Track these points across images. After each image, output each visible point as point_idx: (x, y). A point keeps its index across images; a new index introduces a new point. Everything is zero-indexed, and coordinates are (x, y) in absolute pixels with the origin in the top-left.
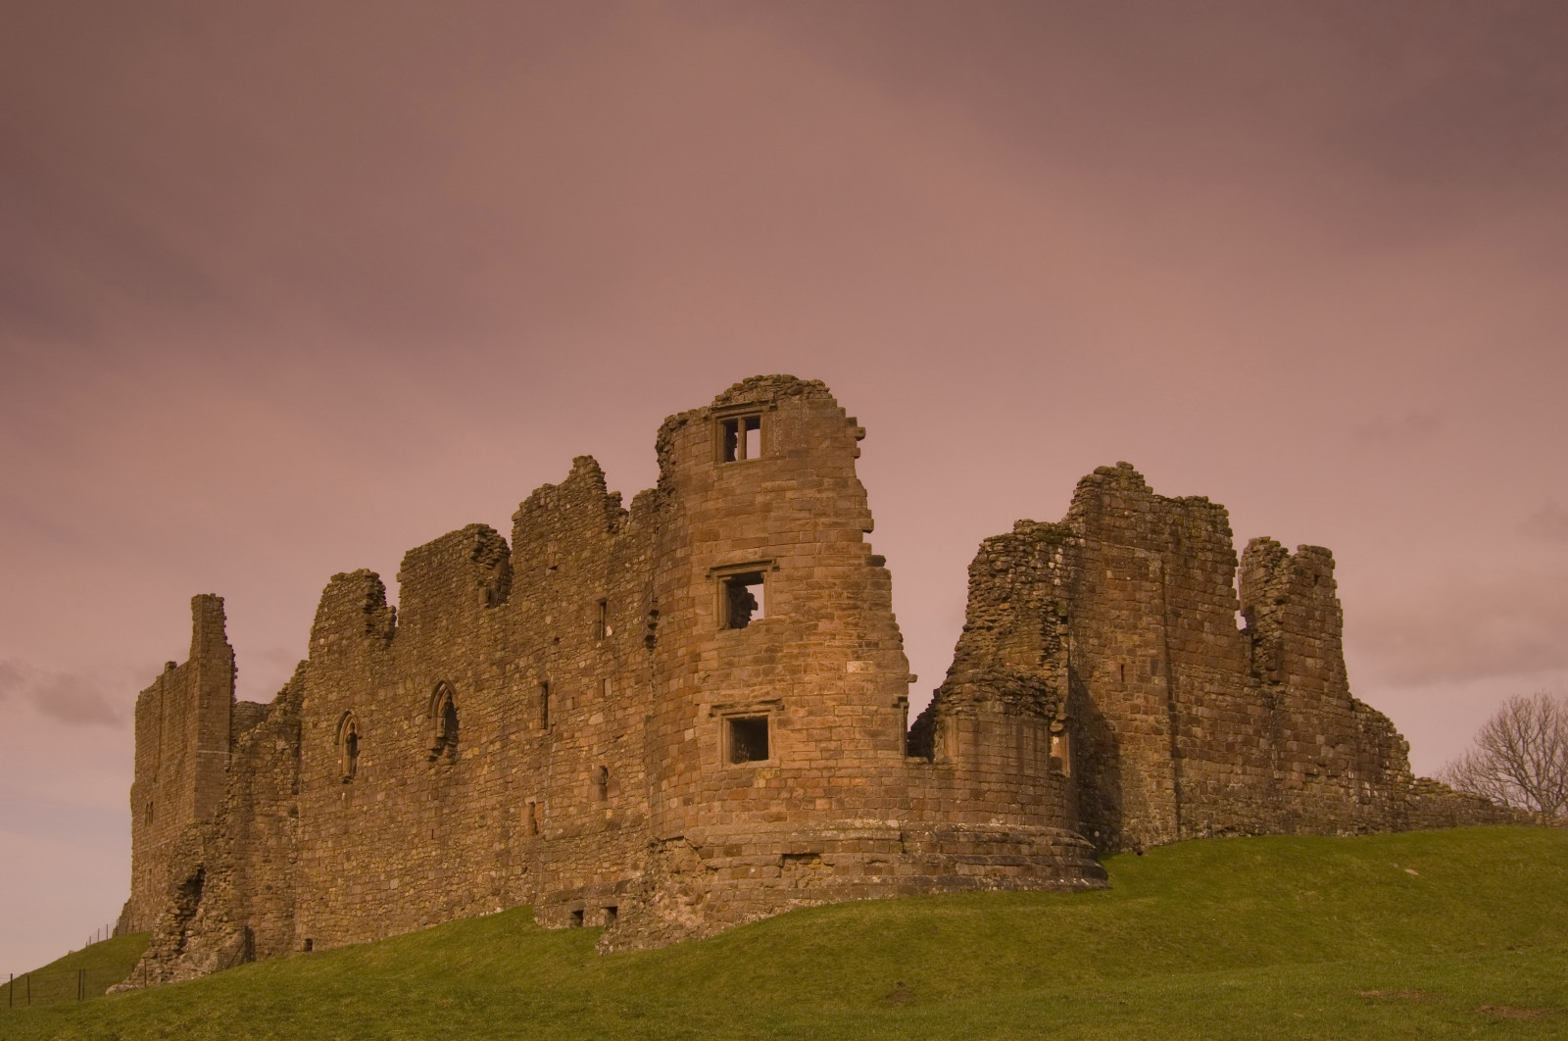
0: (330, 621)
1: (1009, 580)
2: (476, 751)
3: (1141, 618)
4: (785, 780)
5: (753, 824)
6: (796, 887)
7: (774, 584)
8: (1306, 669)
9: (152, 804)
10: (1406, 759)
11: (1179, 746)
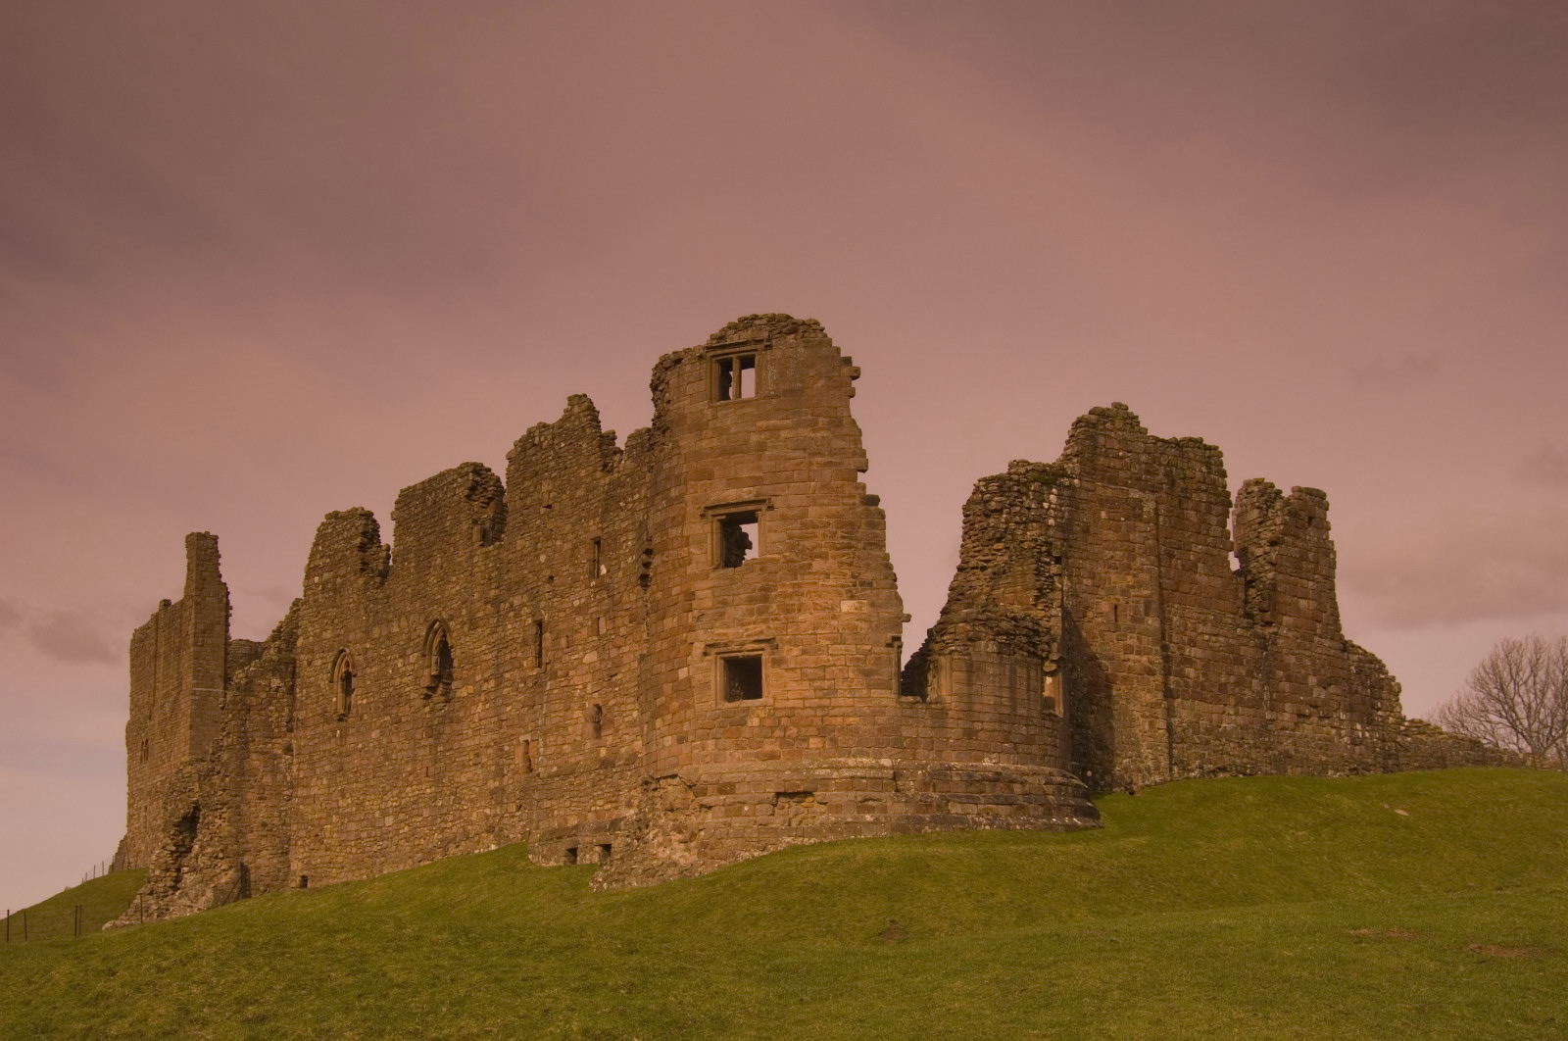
0: (324, 560)
1: (1003, 520)
2: (471, 689)
3: (1134, 559)
4: (779, 718)
5: (746, 763)
6: (790, 825)
7: (768, 524)
8: (1299, 611)
9: (147, 741)
10: (1398, 700)
11: (1172, 687)
